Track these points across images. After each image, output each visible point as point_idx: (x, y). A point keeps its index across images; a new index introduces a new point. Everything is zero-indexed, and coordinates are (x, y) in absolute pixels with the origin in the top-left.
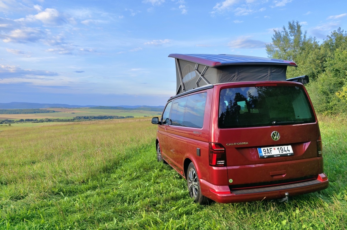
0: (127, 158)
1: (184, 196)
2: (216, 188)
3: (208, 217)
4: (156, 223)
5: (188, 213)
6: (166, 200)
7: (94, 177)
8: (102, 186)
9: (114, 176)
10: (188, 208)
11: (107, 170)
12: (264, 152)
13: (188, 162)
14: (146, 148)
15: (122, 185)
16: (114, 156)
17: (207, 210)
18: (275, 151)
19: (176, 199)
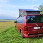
0: (9, 29)
1: (20, 37)
2: (25, 35)
3: (24, 40)
4: (14, 42)
5: (20, 40)
6: (16, 37)
7: (2, 33)
8: (4, 35)
9: (7, 33)
10: (20, 39)
11: (5, 32)
12: (35, 28)
13: (21, 30)
14: (13, 27)
15: (8, 34)
16: (7, 29)
17: (24, 39)
18: (37, 28)
19: (18, 37)
